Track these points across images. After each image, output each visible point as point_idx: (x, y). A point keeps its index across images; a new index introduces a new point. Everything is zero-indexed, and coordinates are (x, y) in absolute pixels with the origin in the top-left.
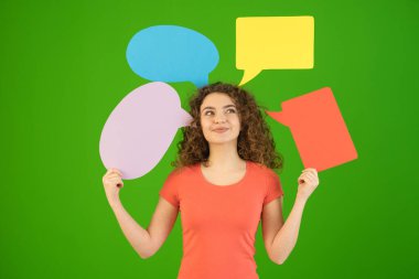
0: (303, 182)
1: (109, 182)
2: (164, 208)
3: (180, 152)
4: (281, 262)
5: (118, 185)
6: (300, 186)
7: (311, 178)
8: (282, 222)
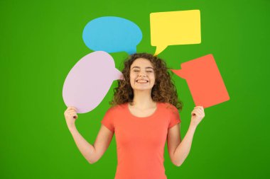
0: (194, 115)
1: (69, 115)
2: (104, 132)
3: (115, 94)
4: (179, 165)
5: (75, 117)
6: (192, 117)
7: (200, 113)
8: (180, 140)
